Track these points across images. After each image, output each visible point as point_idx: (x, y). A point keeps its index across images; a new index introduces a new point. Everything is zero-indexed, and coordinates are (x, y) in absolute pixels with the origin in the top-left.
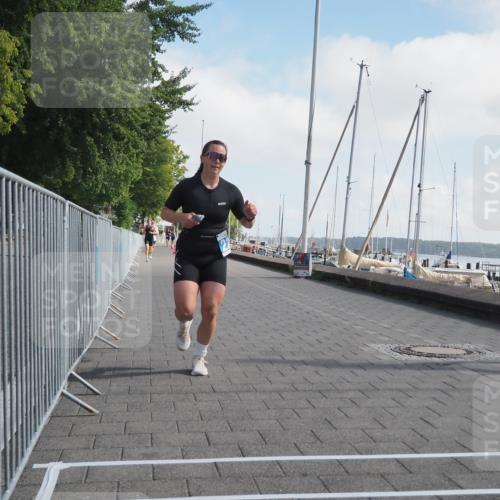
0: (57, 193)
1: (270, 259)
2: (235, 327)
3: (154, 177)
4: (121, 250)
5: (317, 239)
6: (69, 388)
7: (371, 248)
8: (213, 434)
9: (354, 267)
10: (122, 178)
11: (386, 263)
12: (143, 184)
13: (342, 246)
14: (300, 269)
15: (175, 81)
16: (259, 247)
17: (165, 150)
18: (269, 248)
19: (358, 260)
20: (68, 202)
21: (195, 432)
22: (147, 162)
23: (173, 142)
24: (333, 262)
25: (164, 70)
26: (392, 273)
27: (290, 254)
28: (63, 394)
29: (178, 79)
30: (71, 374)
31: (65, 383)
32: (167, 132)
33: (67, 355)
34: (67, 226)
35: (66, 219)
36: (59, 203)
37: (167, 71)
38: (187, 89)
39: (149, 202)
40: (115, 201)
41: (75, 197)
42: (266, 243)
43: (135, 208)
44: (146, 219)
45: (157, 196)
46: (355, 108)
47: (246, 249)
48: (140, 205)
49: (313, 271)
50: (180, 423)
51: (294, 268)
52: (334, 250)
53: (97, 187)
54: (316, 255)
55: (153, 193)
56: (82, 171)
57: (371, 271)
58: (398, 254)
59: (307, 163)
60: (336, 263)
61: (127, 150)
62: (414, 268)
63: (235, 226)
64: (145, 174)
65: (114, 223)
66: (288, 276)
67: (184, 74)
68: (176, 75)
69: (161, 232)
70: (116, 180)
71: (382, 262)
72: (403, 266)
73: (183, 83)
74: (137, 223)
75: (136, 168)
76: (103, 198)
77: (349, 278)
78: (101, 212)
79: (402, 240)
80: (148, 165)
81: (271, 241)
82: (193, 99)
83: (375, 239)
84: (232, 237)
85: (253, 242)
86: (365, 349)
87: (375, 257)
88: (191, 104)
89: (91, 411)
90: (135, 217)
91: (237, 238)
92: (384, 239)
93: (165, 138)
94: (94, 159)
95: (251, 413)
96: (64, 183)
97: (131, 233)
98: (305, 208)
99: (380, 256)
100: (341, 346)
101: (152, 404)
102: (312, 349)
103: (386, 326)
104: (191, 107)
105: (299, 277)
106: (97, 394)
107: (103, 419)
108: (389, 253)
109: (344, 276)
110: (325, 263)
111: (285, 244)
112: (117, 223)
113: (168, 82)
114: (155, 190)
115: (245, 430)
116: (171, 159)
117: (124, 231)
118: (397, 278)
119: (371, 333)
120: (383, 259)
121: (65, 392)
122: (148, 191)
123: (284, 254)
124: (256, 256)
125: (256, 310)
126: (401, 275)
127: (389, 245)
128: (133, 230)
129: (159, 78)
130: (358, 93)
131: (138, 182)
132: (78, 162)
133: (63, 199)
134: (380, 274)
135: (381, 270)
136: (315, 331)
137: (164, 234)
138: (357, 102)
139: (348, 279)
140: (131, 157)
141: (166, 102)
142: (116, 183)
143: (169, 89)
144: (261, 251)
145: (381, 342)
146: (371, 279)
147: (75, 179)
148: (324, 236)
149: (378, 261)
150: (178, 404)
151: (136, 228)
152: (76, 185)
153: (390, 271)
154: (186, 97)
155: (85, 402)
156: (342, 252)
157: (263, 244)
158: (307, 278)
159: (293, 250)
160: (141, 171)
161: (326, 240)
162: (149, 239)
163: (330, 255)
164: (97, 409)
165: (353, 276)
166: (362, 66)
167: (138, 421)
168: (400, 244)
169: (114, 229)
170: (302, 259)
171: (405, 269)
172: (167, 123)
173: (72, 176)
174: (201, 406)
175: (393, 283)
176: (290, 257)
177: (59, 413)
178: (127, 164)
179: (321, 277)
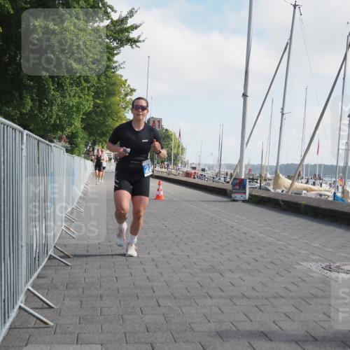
0: (15, 123)
1: (209, 184)
2: (178, 246)
3: (104, 109)
4: (73, 175)
5: (253, 165)
6: (26, 301)
7: (303, 174)
8: (158, 345)
9: (288, 192)
10: (74, 109)
11: (317, 188)
12: (94, 115)
13: (276, 172)
14: (238, 193)
15: (123, 20)
16: (200, 173)
17: (114, 84)
18: (209, 173)
19: (292, 185)
20: (26, 132)
21: (142, 343)
22: (97, 95)
23: (121, 76)
24: (267, 186)
25: (113, 11)
26: (323, 197)
27: (228, 180)
28: (20, 308)
29: (126, 18)
30: (28, 290)
31: (22, 297)
32: (116, 67)
33: (24, 272)
34: (24, 154)
35: (24, 147)
36: (17, 133)
37: (115, 12)
38: (135, 27)
39: (99, 132)
40: (68, 131)
41: (31, 127)
42: (207, 169)
43: (86, 136)
44: (96, 147)
45: (106, 126)
46: (289, 45)
47: (188, 174)
48: (90, 134)
49: (250, 195)
50: (128, 335)
51: (231, 192)
52: (269, 176)
53: (51, 118)
54: (252, 180)
55: (103, 123)
56: (37, 103)
57: (303, 195)
58: (328, 180)
59: (245, 95)
60: (271, 188)
61: (78, 84)
62: (343, 192)
63: (178, 154)
64: (96, 106)
65: (67, 151)
66: (227, 199)
67: (131, 13)
68: (124, 15)
69: (110, 159)
70: (69, 112)
71: (313, 187)
72: (333, 191)
73: (130, 22)
74: (89, 151)
75: (88, 101)
76: (57, 127)
77: (283, 201)
78: (55, 141)
79: (332, 166)
80: (98, 98)
81: (211, 167)
82: (139, 37)
83: (307, 166)
84: (175, 164)
85: (194, 168)
86: (298, 267)
87: (307, 183)
88: (138, 41)
89: (46, 323)
90: (86, 146)
91: (180, 165)
92: (316, 165)
93: (114, 72)
94: (50, 92)
95: (193, 325)
96: (22, 114)
97: (83, 160)
98: (243, 137)
99: (311, 181)
100: (276, 265)
101: (103, 317)
102: (249, 267)
103: (316, 245)
104: (137, 44)
105: (236, 201)
106: (52, 308)
107: (57, 331)
108: (320, 179)
109: (278, 200)
110: (260, 187)
111: (223, 170)
112: (70, 151)
113: (117, 21)
114: (105, 120)
115: (187, 341)
116: (120, 92)
117: (77, 158)
118: (327, 201)
119: (304, 252)
120: (314, 184)
121: (23, 305)
122: (98, 121)
123: (222, 179)
124: (197, 181)
125: (197, 231)
126: (331, 199)
127: (320, 171)
128: (85, 157)
129: (109, 17)
130: (292, 31)
131: (90, 113)
132: (34, 95)
133: (21, 129)
134: (311, 198)
135: (312, 195)
136: (251, 251)
137: (113, 161)
138: (291, 39)
139: (282, 203)
140: (82, 90)
141: (114, 40)
142: (68, 114)
143: (118, 28)
144: (202, 177)
145: (313, 261)
146: (303, 203)
147: (32, 110)
148: (260, 163)
149: (310, 186)
150: (126, 317)
151: (88, 155)
152: (32, 116)
153: (321, 195)
154: (133, 35)
155: (41, 315)
156: (277, 178)
157: (203, 170)
158: (244, 201)
159: (231, 176)
160: (92, 103)
161: (261, 167)
162: (99, 166)
163: (266, 180)
164: (52, 321)
165: (287, 199)
166: (295, 6)
167: (89, 332)
168: (330, 170)
169: (67, 156)
170: (240, 184)
171: (335, 193)
172: (116, 58)
173: (29, 108)
174: (147, 319)
175: (323, 206)
176: (228, 182)
177: (17, 324)
178: (80, 97)
179: (258, 201)
